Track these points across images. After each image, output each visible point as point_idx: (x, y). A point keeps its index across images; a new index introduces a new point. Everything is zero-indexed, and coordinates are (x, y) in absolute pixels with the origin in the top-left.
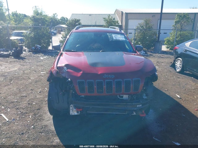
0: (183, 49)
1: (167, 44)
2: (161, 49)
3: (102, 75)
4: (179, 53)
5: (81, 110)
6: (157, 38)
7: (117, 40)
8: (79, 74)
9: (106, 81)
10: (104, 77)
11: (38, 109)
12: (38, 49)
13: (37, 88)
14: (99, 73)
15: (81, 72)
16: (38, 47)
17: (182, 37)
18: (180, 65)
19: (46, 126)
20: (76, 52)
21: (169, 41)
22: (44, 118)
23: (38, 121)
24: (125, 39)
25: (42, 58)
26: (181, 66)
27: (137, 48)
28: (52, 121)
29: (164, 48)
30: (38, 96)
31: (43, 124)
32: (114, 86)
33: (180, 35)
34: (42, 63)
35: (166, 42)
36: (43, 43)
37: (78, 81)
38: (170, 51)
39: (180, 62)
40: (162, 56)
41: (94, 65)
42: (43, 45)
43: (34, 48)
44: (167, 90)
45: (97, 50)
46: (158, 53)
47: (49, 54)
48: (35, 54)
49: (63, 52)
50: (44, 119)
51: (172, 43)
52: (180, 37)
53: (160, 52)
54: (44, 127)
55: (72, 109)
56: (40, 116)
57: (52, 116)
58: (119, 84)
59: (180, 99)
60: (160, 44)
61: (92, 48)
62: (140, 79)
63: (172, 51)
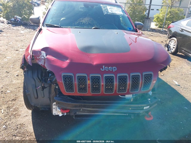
0: (179, 28)
1: (156, 21)
2: (150, 26)
3: (99, 66)
4: (173, 31)
5: (68, 111)
6: (147, 15)
7: (113, 13)
8: (65, 64)
9: (105, 75)
10: (101, 69)
11: (13, 100)
12: (18, 20)
13: (14, 70)
14: (95, 63)
15: (68, 61)
16: (18, 19)
17: (172, 15)
18: (174, 45)
19: (22, 125)
20: (60, 27)
21: (158, 18)
22: (20, 113)
23: (12, 117)
24: (122, 14)
25: (22, 32)
26: (174, 47)
27: (137, 26)
28: (30, 118)
29: (153, 25)
30: (15, 81)
31: (18, 123)
32: (116, 83)
33: (170, 12)
34: (22, 38)
35: (155, 19)
36: (24, 14)
37: (63, 74)
38: (159, 29)
39: (174, 42)
40: (152, 35)
41: (87, 50)
42: (24, 17)
43: (14, 20)
44: (163, 75)
45: (88, 26)
46: (147, 31)
47: (31, 27)
48: (15, 26)
49: (43, 28)
50: (20, 115)
51: (161, 21)
52: (169, 14)
53: (149, 30)
54: (19, 126)
55: (55, 108)
56: (15, 110)
57: (31, 111)
58: (123, 80)
59: (179, 87)
60: (150, 21)
61: (82, 22)
62: (152, 73)
63: (161, 29)
